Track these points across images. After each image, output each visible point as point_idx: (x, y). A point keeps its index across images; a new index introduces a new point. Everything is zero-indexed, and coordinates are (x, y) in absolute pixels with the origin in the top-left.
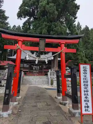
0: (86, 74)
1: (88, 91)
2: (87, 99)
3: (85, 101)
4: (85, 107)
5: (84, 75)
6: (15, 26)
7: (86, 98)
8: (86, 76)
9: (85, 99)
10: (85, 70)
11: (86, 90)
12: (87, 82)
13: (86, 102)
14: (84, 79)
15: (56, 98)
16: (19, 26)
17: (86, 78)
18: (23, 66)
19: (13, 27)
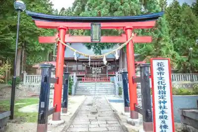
0: (163, 74)
1: (166, 102)
2: (164, 114)
3: (161, 117)
4: (161, 127)
5: (159, 76)
6: (63, 9)
7: (163, 112)
8: (162, 78)
9: (161, 115)
10: (160, 69)
11: (162, 100)
12: (164, 87)
13: (162, 120)
14: (159, 82)
15: (122, 114)
16: (69, 8)
17: (163, 81)
18: (77, 68)
19: (61, 10)
